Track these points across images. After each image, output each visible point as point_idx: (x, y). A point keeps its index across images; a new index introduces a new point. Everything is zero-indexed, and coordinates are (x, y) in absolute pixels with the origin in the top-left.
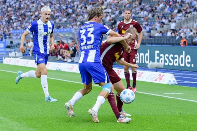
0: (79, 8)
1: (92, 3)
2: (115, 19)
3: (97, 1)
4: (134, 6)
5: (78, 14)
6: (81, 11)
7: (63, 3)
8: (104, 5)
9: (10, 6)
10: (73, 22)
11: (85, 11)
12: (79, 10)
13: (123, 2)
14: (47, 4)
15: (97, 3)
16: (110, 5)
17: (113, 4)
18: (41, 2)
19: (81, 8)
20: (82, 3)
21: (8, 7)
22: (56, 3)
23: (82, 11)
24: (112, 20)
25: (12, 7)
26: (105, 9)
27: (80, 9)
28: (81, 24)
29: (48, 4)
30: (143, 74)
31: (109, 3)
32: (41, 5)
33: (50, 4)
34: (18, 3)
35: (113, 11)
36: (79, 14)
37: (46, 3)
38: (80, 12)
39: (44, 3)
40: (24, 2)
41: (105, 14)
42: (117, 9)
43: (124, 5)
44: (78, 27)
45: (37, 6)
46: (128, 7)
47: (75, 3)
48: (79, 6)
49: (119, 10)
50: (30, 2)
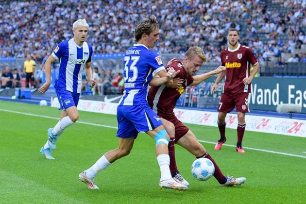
0: (168, 19)
1: (188, 11)
2: (224, 36)
3: (196, 9)
4: (254, 15)
5: (167, 29)
6: (172, 25)
7: (143, 12)
8: (207, 14)
9: (62, 17)
10: (160, 42)
11: (177, 24)
12: (168, 22)
13: (238, 10)
14: (118, 13)
15: (197, 12)
16: (216, 13)
17: (222, 13)
18: (109, 11)
19: (172, 19)
20: (173, 11)
21: (58, 19)
22: (132, 12)
23: (174, 24)
24: (220, 38)
25: (64, 18)
26: (209, 20)
27: (169, 21)
28: (172, 44)
29: (120, 13)
30: (269, 121)
31: (215, 11)
32: (108, 14)
33: (124, 13)
34: (73, 13)
35: (221, 23)
36: (169, 28)
37: (117, 12)
38: (170, 25)
39: (114, 12)
40: (83, 11)
41: (210, 28)
42: (227, 20)
43: (239, 14)
44: (168, 50)
45: (103, 16)
46: (246, 16)
47: (163, 12)
48: (169, 17)
49: (230, 21)
50: (92, 10)
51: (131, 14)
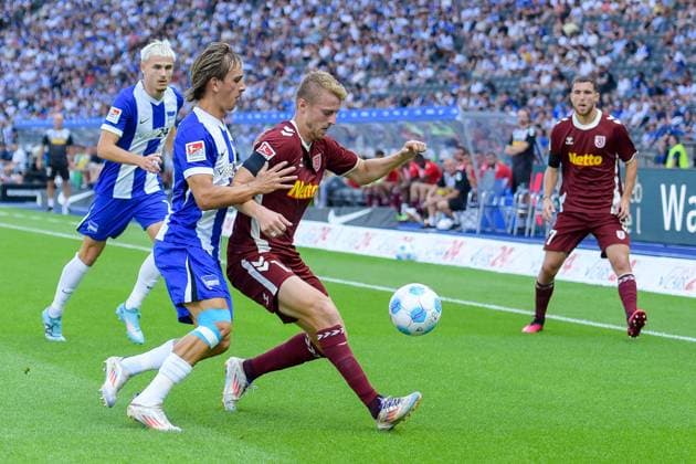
0: (479, 32)
1: (527, 13)
2: (610, 71)
3: (544, 7)
4: (680, 23)
5: (476, 54)
6: (487, 44)
7: (420, 14)
8: (571, 21)
9: (230, 25)
10: (458, 84)
11: (499, 42)
12: (478, 38)
13: (642, 9)
14: (361, 17)
15: (546, 14)
16: (592, 18)
17: (604, 16)
18: (342, 11)
19: (487, 32)
20: (490, 11)
21: (220, 28)
22: (394, 14)
23: (491, 44)
24: (601, 75)
25: (234, 28)
26: (576, 34)
27: (481, 36)
28: (486, 89)
29: (365, 16)
31: (588, 14)
32: (339, 20)
33: (375, 16)
34: (256, 16)
35: (604, 40)
36: (481, 52)
37: (360, 13)
38: (483, 45)
39: (351, 13)
40: (279, 10)
41: (576, 52)
42: (617, 34)
43: (645, 19)
44: (477, 102)
45: (325, 23)
46: (660, 26)
47: (466, 13)
48: (481, 26)
49: (625, 37)
50: (302, 10)
51: (391, 18)
